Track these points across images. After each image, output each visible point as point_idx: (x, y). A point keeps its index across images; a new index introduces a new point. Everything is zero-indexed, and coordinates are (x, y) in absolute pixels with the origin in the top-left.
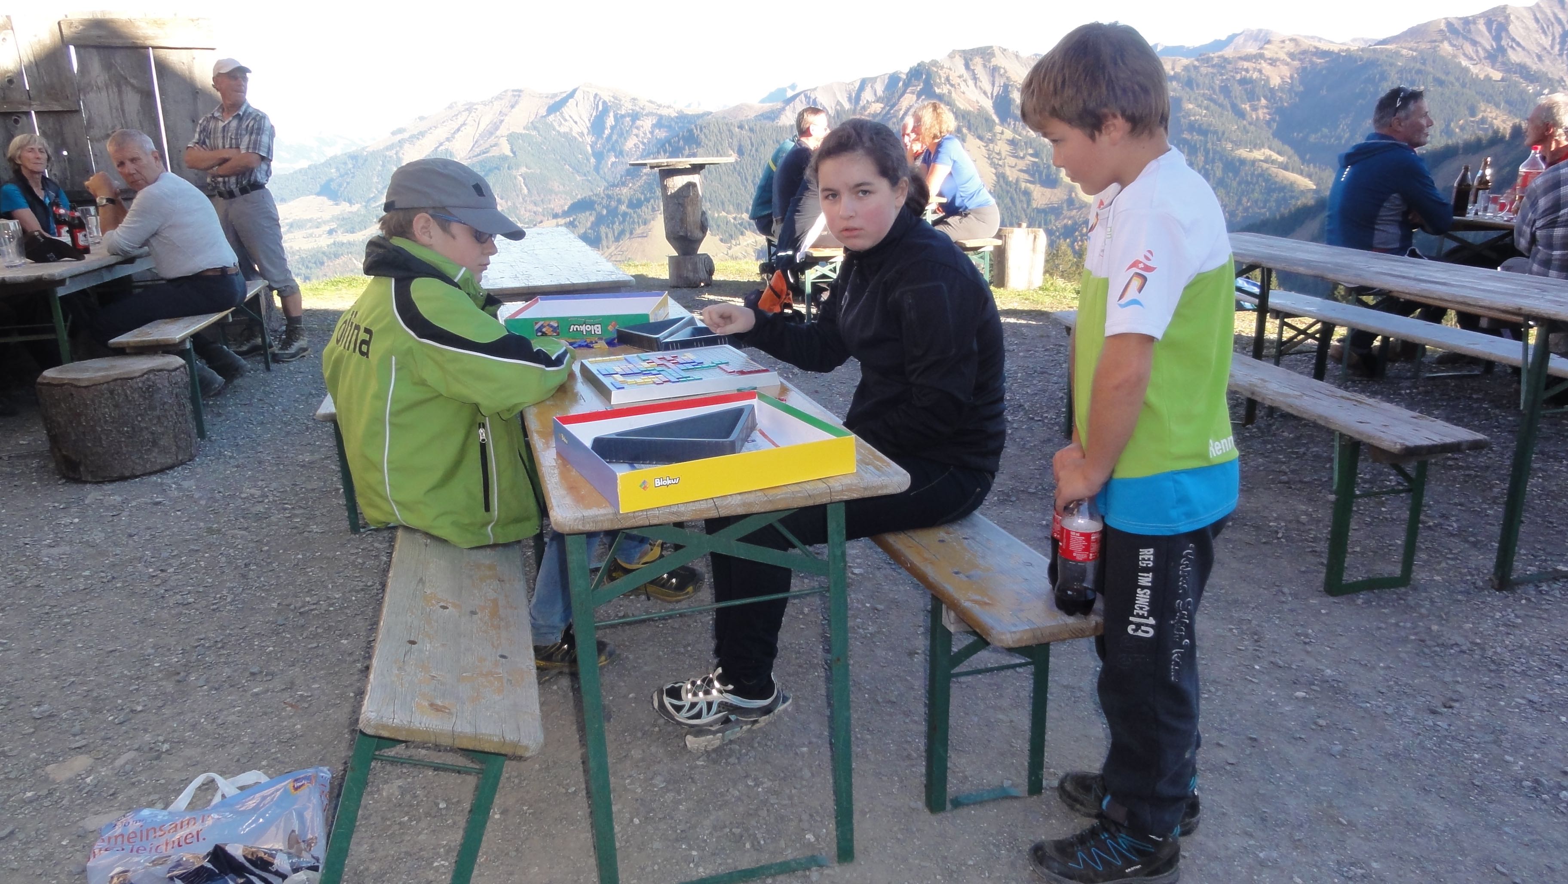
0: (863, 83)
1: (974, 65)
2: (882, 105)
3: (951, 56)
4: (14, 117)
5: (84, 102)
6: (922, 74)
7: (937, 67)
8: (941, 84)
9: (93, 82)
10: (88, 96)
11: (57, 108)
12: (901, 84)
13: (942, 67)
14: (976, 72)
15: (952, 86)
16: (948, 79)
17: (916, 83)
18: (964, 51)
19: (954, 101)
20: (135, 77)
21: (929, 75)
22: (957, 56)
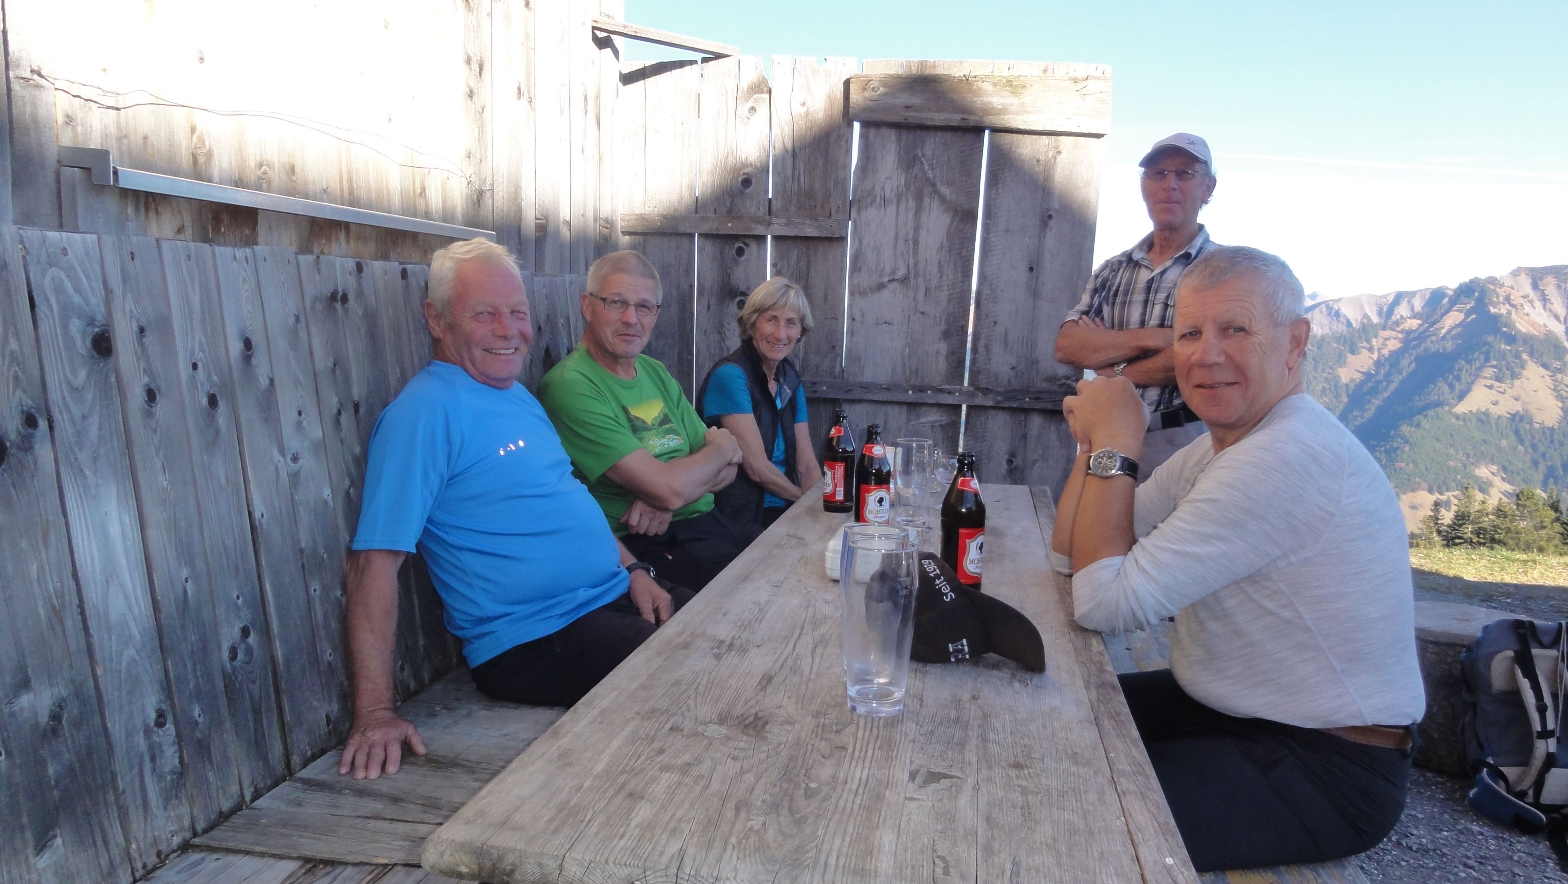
0: (1399, 297)
1: (1544, 285)
2: (1419, 322)
3: (1516, 273)
4: (738, 244)
5: (855, 223)
6: (1474, 291)
7: (1495, 285)
8: (1499, 303)
9: (878, 190)
10: (864, 214)
11: (811, 232)
12: (1445, 301)
13: (1502, 286)
14: (1546, 292)
15: (1513, 306)
16: (1508, 299)
17: (1466, 300)
18: (1533, 270)
19: (1514, 323)
20: (950, 183)
21: (1483, 292)
22: (1523, 275)
